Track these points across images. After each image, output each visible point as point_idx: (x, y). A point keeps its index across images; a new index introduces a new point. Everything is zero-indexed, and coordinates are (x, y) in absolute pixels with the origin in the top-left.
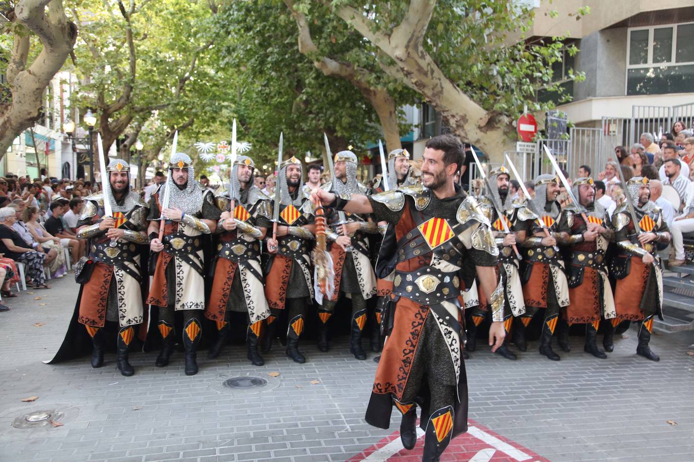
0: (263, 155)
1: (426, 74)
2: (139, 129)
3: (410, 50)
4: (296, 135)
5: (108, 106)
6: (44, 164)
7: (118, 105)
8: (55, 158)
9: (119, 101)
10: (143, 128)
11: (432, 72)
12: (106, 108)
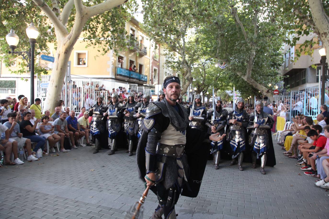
1: (253, 83)
3: (248, 79)
10: (209, 88)
11: (254, 82)
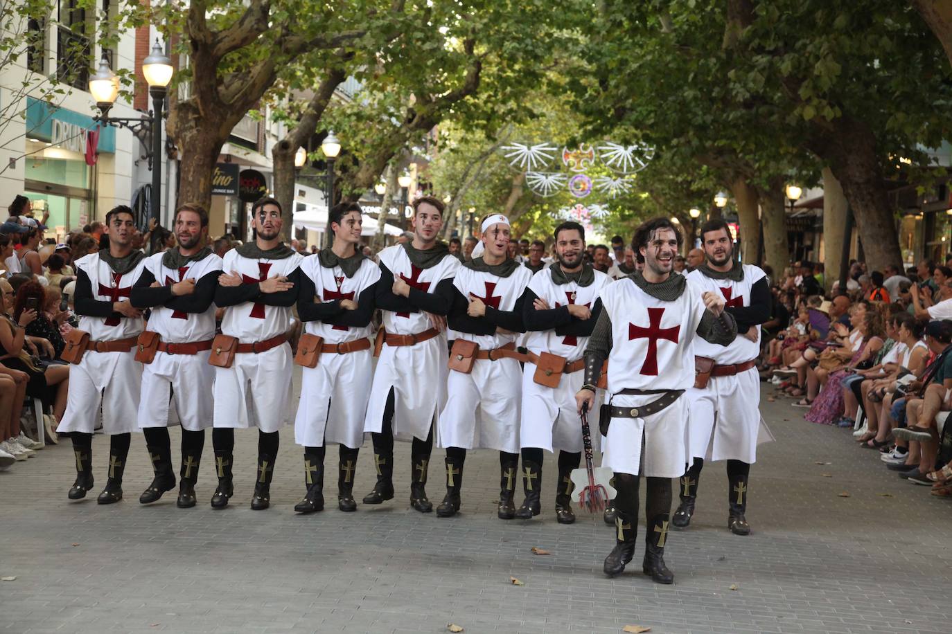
0: (680, 179)
2: (322, 102)
4: (725, 115)
5: (214, 34)
6: (88, 187)
7: (238, 34)
8: (114, 174)
9: (242, 22)
12: (209, 41)
